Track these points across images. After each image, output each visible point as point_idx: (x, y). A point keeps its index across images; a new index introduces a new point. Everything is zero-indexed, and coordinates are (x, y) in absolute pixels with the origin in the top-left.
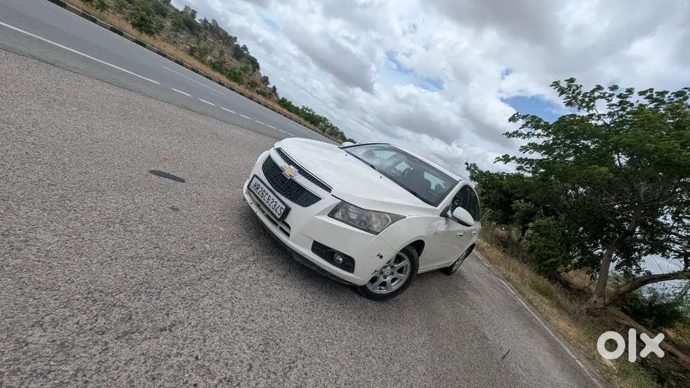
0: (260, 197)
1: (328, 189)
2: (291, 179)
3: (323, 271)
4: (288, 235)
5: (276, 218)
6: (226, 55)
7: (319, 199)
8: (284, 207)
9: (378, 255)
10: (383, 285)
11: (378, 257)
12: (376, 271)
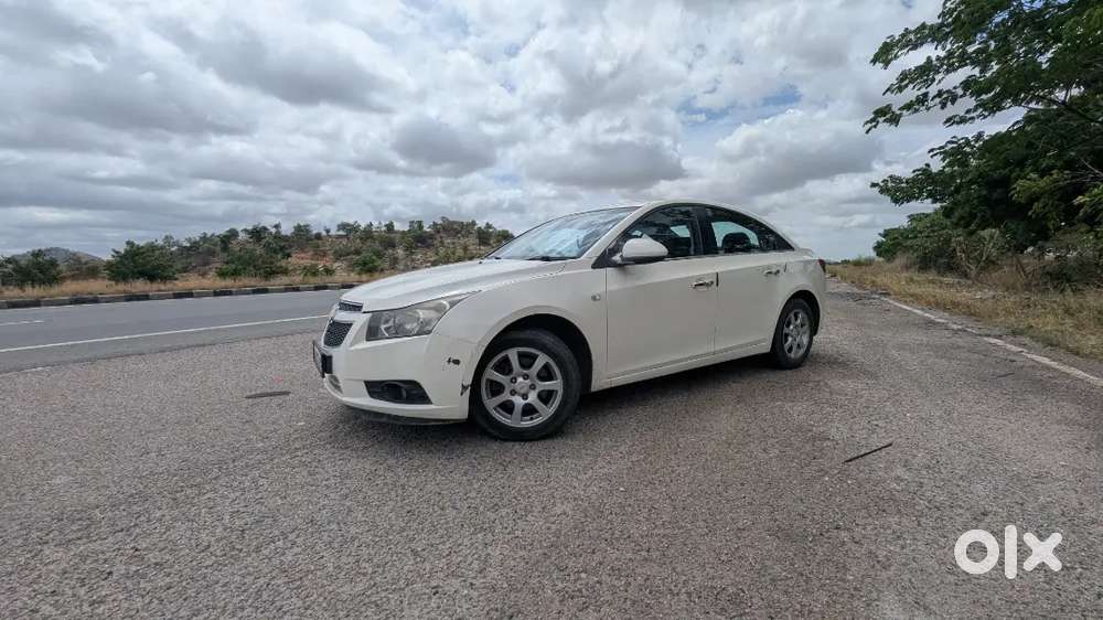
1: (357, 308)
6: (471, 248)
7: (352, 324)
8: (321, 357)
9: (449, 361)
10: (529, 410)
11: (452, 364)
12: (464, 388)
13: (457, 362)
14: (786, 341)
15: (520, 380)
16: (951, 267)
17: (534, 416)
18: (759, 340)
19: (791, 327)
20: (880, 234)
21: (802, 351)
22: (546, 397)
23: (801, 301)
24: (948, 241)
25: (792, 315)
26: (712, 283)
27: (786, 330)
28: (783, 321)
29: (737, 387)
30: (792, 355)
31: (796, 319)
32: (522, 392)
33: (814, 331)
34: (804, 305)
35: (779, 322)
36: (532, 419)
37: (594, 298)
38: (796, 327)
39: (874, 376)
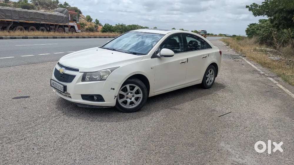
0: (55, 87)
1: (77, 70)
2: (63, 74)
3: (92, 106)
4: (70, 97)
5: (62, 92)
7: (75, 76)
8: (63, 86)
9: (111, 89)
10: (132, 103)
11: (112, 90)
12: (115, 97)
13: (114, 89)
14: (207, 79)
15: (129, 94)
16: (270, 44)
17: (133, 105)
18: (198, 80)
19: (209, 75)
20: (248, 25)
21: (211, 83)
22: (137, 99)
23: (213, 66)
24: (271, 33)
25: (209, 71)
26: (186, 62)
27: (207, 76)
28: (207, 73)
29: (191, 95)
30: (208, 84)
31: (211, 72)
32: (130, 98)
33: (216, 76)
34: (214, 67)
35: (205, 73)
36: (132, 106)
37: (152, 68)
38: (210, 75)
39: (232, 92)
